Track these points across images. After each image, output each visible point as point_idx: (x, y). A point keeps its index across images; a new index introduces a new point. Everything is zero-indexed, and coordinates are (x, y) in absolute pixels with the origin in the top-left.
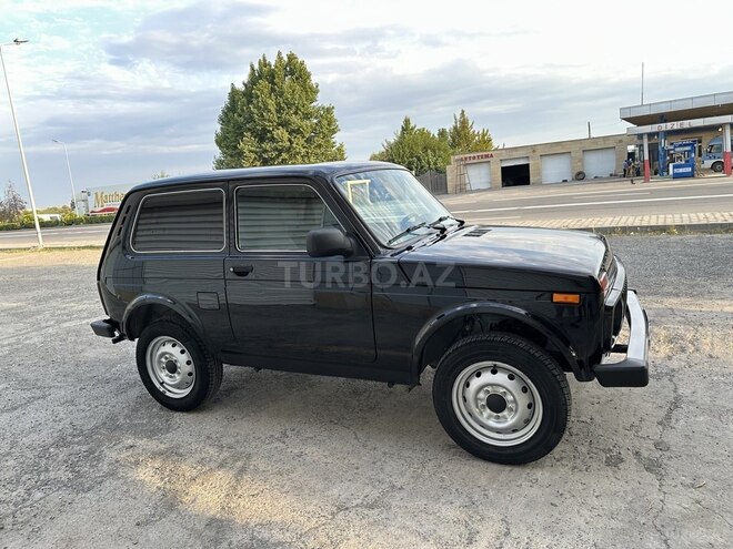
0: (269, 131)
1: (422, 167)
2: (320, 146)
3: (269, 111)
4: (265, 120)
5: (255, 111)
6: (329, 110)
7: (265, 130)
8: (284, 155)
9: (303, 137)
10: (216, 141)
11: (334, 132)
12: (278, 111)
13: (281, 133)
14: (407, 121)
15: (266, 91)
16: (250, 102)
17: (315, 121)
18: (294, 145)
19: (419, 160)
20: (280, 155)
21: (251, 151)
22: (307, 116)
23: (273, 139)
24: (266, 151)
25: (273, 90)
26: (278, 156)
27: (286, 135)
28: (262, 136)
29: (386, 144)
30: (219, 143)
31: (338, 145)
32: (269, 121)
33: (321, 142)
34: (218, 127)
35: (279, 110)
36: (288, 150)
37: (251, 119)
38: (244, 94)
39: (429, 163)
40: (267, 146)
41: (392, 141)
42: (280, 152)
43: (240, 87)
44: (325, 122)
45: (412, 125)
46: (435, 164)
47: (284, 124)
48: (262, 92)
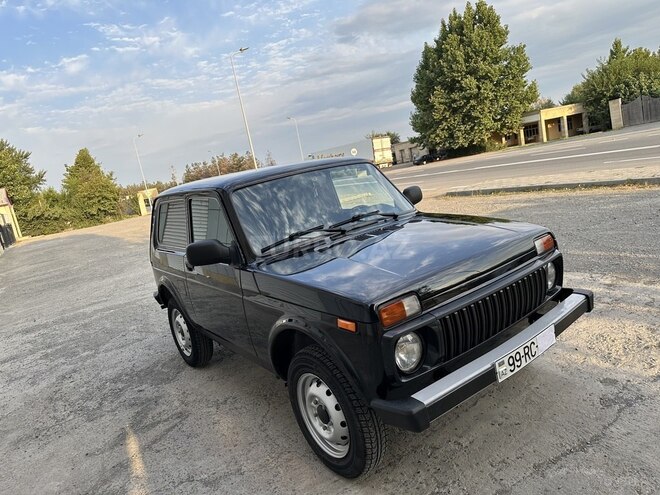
0: (458, 82)
1: (631, 93)
2: (509, 87)
3: (458, 62)
4: (454, 71)
5: (445, 64)
6: (519, 50)
7: (454, 81)
8: (473, 102)
9: (492, 81)
10: (412, 98)
11: (524, 71)
12: (466, 61)
13: (470, 82)
14: (617, 44)
15: (455, 44)
16: (440, 57)
17: (505, 63)
18: (482, 91)
19: (627, 85)
20: (468, 102)
21: (440, 103)
22: (496, 61)
23: (462, 89)
24: (455, 101)
25: (462, 41)
26: (466, 104)
27: (474, 82)
28: (452, 86)
29: (586, 74)
30: (414, 100)
31: (529, 83)
32: (458, 72)
33: (510, 83)
34: (413, 86)
35: (468, 58)
36: (476, 97)
37: (442, 73)
38: (436, 50)
39: (641, 88)
40: (456, 96)
41: (595, 69)
42: (468, 100)
43: (433, 45)
44: (514, 63)
45: (624, 47)
46: (649, 87)
47: (473, 72)
48: (451, 46)
